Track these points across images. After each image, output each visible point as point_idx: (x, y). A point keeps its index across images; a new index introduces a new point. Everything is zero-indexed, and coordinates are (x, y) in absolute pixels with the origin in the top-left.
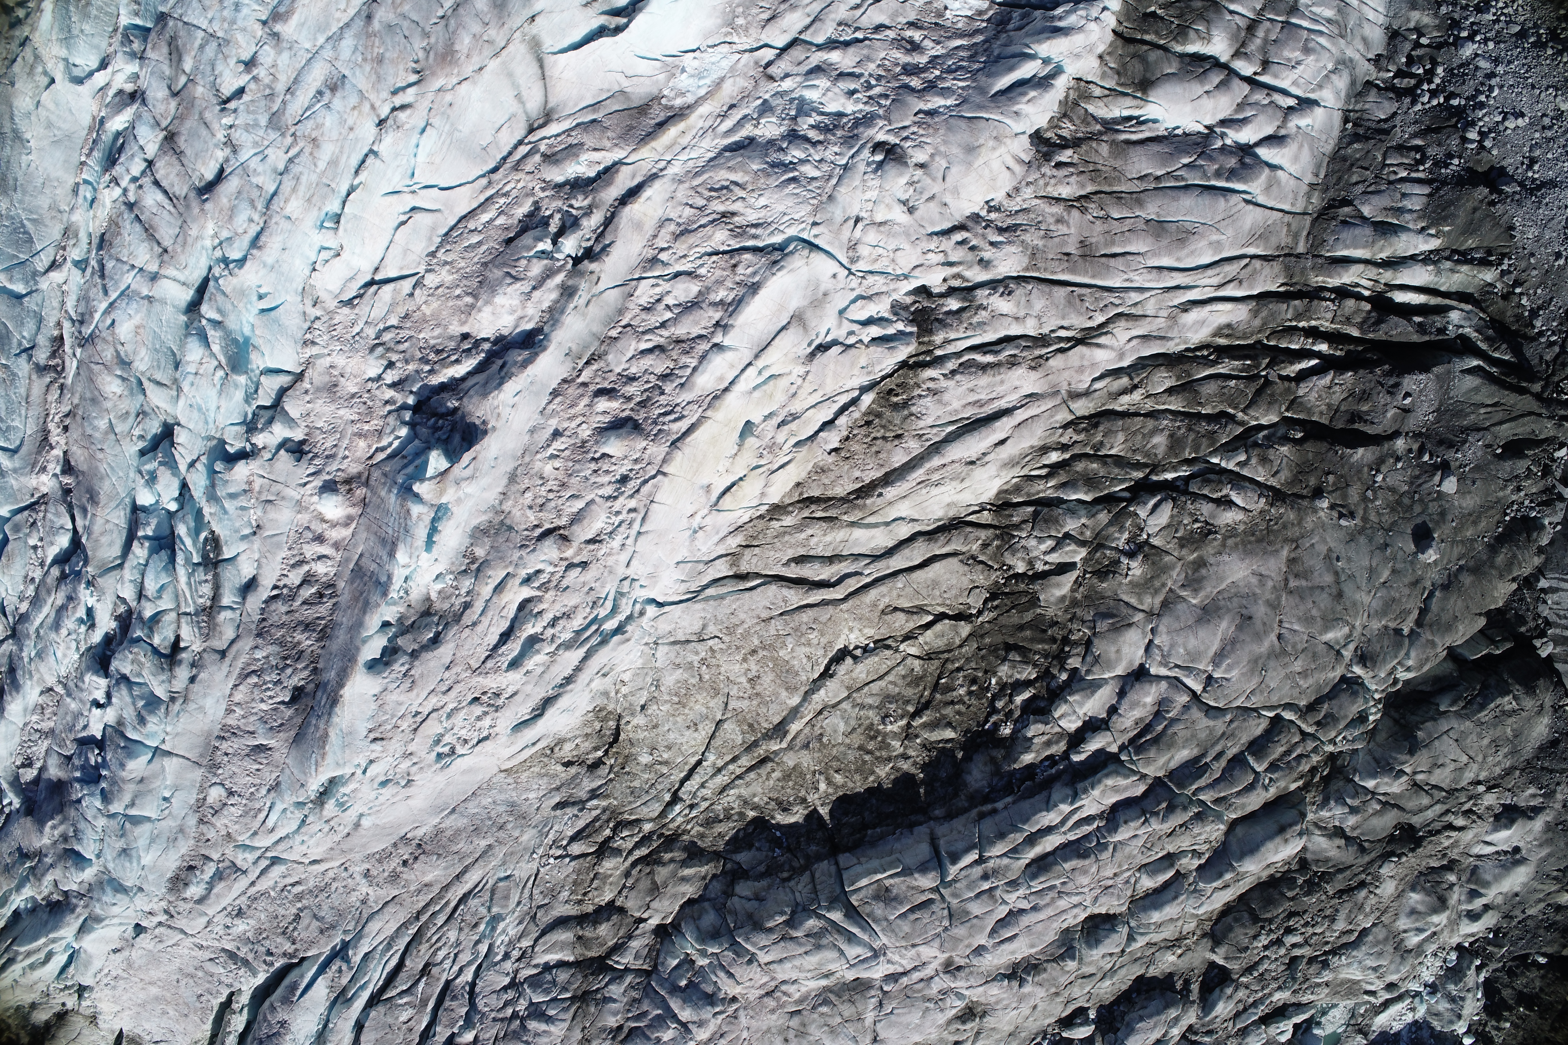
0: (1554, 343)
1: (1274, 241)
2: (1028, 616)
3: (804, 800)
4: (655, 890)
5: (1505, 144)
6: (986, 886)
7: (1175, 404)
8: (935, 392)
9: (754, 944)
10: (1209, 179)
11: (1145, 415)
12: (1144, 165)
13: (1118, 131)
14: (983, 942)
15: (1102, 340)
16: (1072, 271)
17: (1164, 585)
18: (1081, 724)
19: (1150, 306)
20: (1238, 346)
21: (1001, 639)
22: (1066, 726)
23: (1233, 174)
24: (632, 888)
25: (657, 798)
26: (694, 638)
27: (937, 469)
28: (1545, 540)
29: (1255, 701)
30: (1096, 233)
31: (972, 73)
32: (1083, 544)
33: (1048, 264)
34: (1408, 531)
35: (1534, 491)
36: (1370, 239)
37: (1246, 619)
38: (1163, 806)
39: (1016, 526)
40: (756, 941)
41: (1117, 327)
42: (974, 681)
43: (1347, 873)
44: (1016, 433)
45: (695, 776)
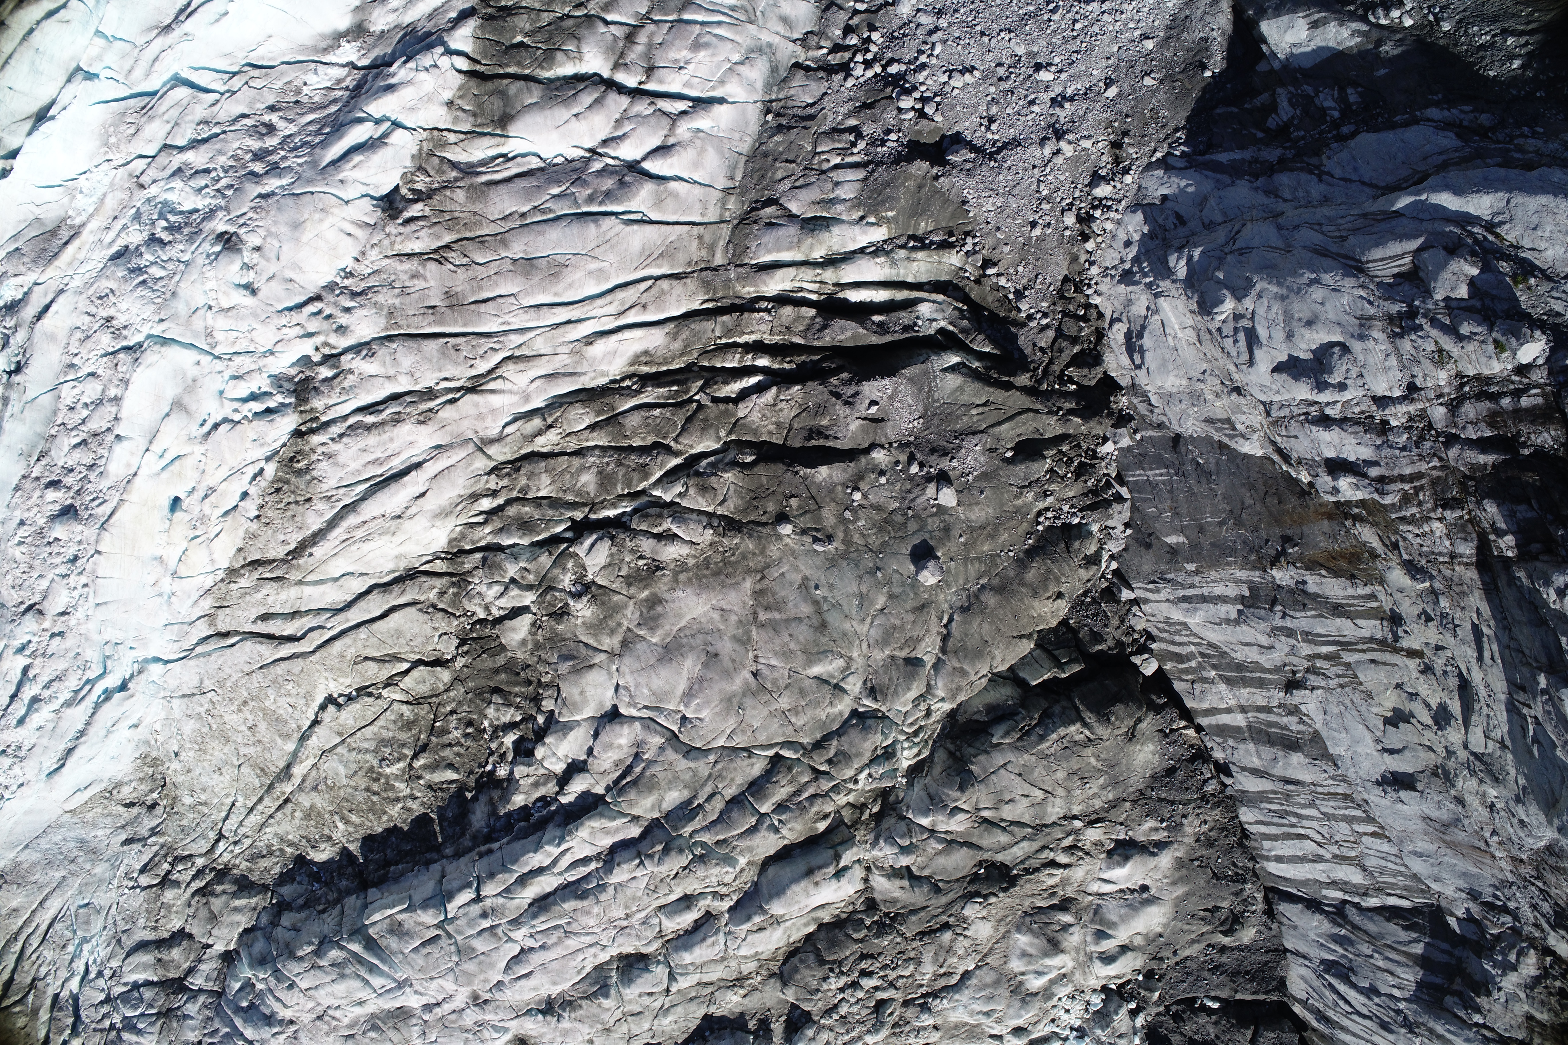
0: (1047, 326)
1: (682, 257)
2: (501, 660)
3: (329, 839)
4: (213, 918)
5: (953, 107)
6: (486, 924)
7: (600, 439)
8: (329, 456)
9: (290, 971)
10: (579, 207)
11: (570, 454)
12: (506, 204)
13: (481, 173)
14: (500, 978)
15: (491, 386)
16: (442, 322)
17: (619, 625)
18: (564, 766)
19: (540, 345)
20: (669, 372)
21: (483, 682)
22: (551, 767)
23: (608, 195)
24: (194, 917)
25: (203, 836)
26: (196, 691)
27: (358, 527)
28: (1091, 549)
29: (739, 741)
30: (460, 281)
31: (313, 147)
32: (530, 587)
33: (410, 320)
34: (904, 551)
35: (1071, 494)
36: (796, 239)
37: (713, 657)
38: (659, 847)
39: (469, 572)
40: (292, 969)
41: (509, 370)
42: (470, 723)
43: (923, 914)
44: (434, 486)
45: (232, 816)
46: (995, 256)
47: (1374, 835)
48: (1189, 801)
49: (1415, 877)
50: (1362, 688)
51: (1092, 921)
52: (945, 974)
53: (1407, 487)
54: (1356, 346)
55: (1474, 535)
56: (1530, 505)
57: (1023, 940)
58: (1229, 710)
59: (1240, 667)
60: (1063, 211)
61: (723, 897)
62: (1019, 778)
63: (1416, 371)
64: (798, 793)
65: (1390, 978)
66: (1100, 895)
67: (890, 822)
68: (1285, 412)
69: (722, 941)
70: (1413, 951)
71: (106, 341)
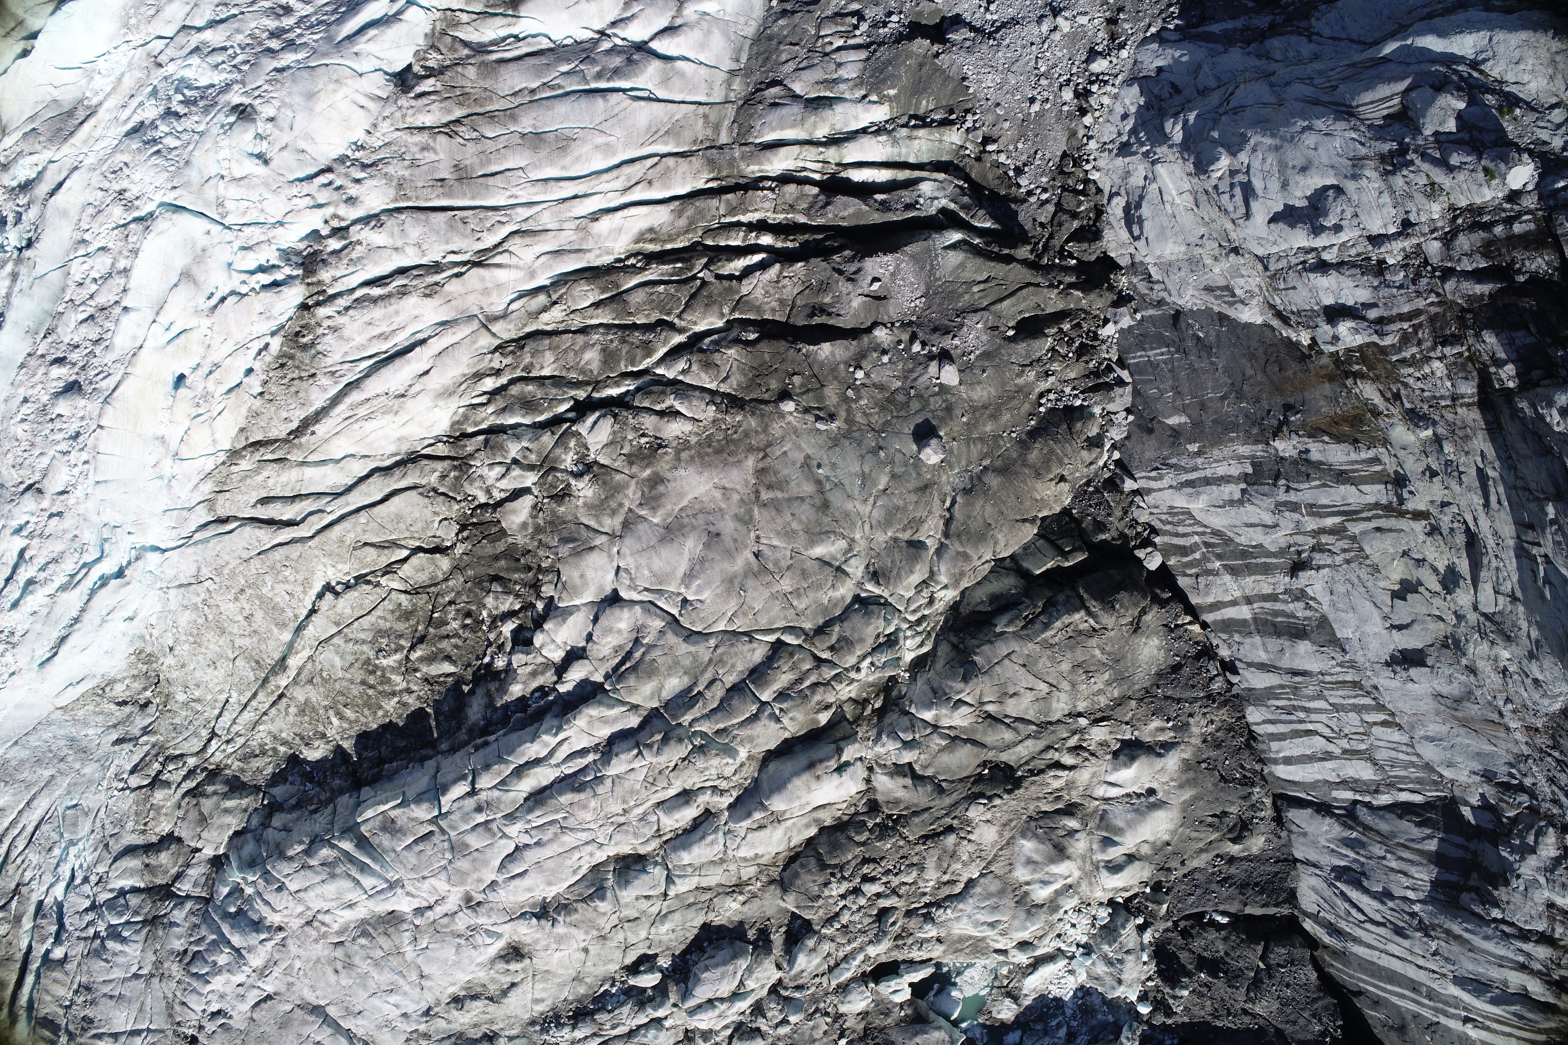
0: (1047, 201)
1: (688, 135)
2: (501, 546)
3: (323, 736)
4: (203, 820)
6: (481, 818)
7: (604, 317)
8: (334, 329)
9: (279, 872)
10: (587, 83)
11: (574, 332)
12: (517, 80)
13: (492, 52)
14: (493, 877)
15: (498, 260)
16: (449, 195)
17: (621, 505)
18: (563, 654)
19: (547, 220)
20: (673, 250)
21: (483, 571)
22: (549, 656)
23: (616, 72)
24: (183, 819)
25: (195, 734)
26: (193, 581)
27: (361, 404)
28: (1094, 431)
29: (741, 625)
30: (469, 155)
31: (329, 25)
32: (531, 468)
33: (419, 192)
34: (906, 431)
35: (1073, 375)
36: (799, 117)
37: (714, 536)
38: (658, 737)
39: (471, 456)
40: (281, 870)
41: (515, 244)
42: (468, 614)
43: (926, 815)
44: (438, 363)
45: (225, 713)
46: (995, 133)
47: (1384, 724)
48: (1196, 699)
49: (1428, 767)
50: (1368, 562)
51: (1099, 828)
52: (948, 882)
53: (1405, 325)
54: (1350, 186)
55: (1475, 373)
56: (1528, 330)
57: (1028, 846)
58: (1234, 603)
59: (1244, 554)
60: (1061, 86)
61: (722, 792)
62: (1023, 670)
63: (1410, 206)
64: (799, 681)
65: (1403, 879)
66: (1106, 800)
67: (892, 717)
68: (1283, 264)
69: (721, 841)
70: (1427, 848)
71: (118, 214)
